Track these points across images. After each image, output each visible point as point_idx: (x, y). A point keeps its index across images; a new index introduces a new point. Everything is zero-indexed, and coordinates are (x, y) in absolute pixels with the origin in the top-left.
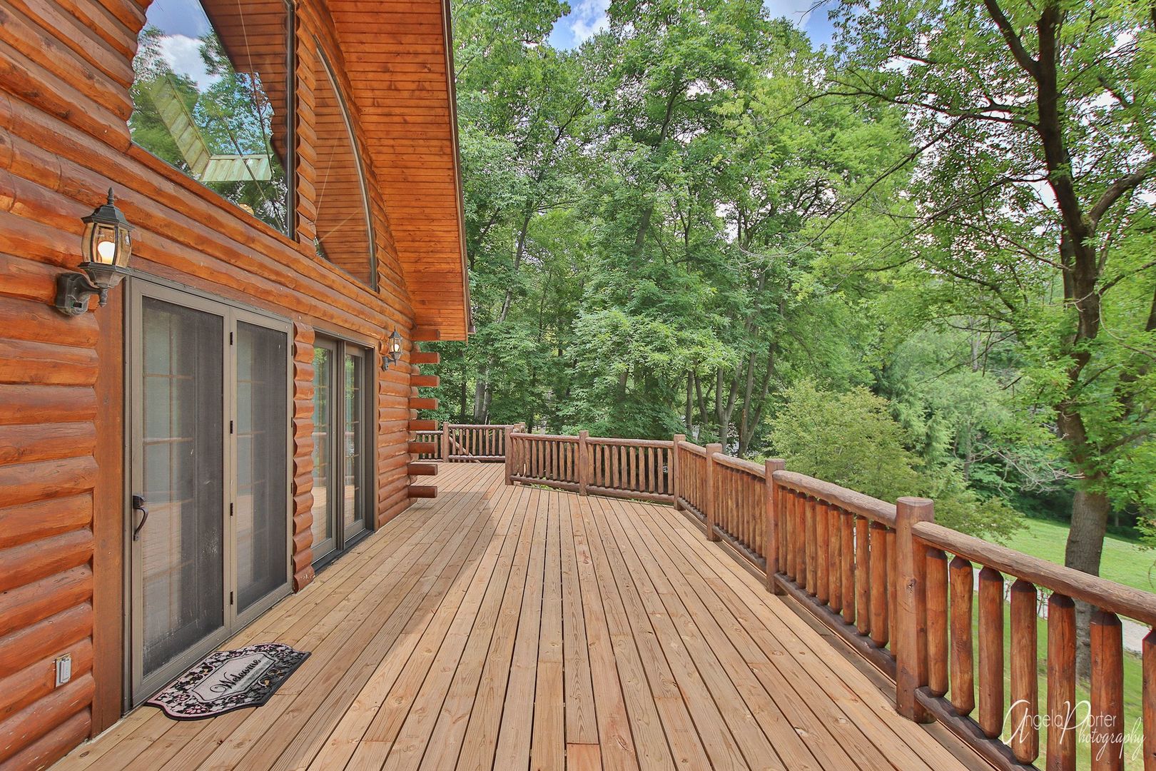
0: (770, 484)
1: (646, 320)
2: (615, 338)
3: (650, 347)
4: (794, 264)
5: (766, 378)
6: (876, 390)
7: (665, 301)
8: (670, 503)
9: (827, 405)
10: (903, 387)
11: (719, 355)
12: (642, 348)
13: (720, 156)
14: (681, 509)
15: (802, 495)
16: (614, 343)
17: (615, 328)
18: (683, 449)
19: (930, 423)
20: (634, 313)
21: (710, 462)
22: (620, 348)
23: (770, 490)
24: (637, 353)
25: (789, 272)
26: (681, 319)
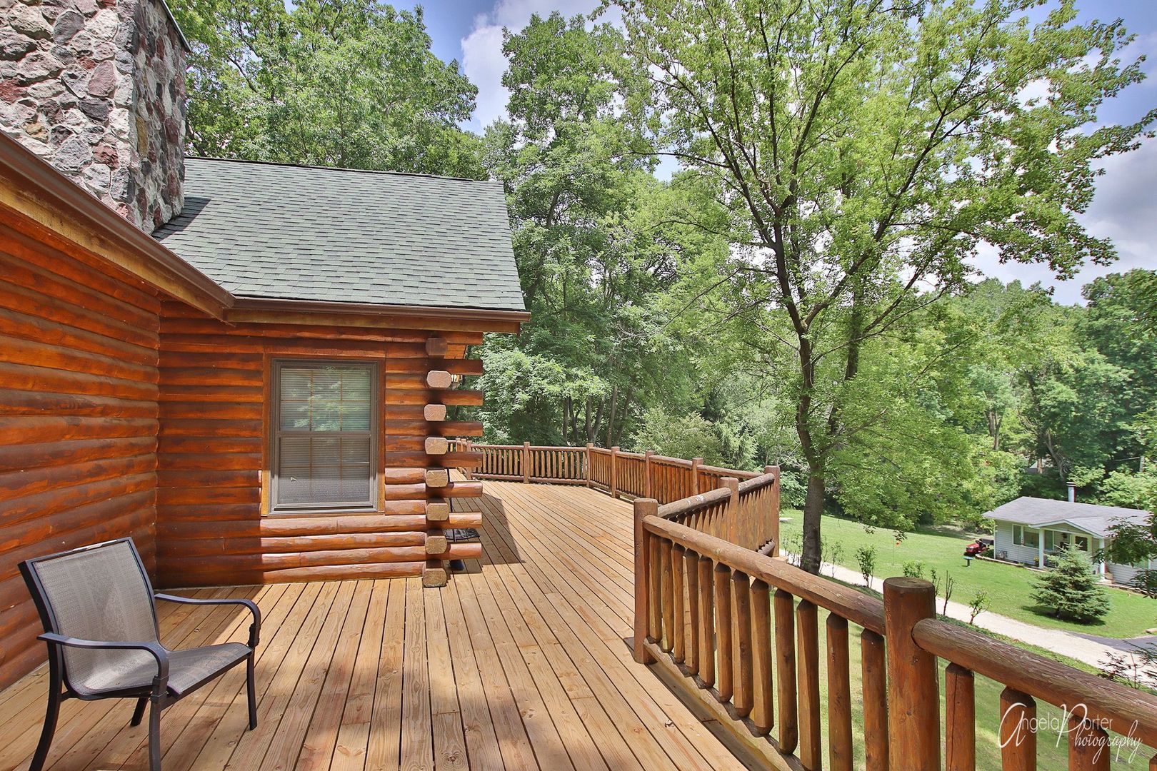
0: (648, 462)
1: (542, 359)
2: (519, 374)
3: (546, 381)
4: (646, 318)
5: (627, 403)
6: (705, 415)
7: (555, 344)
8: (584, 485)
9: (671, 426)
10: (724, 411)
11: (597, 386)
12: (539, 382)
13: (603, 252)
14: (591, 487)
15: (662, 464)
16: (518, 377)
17: (518, 365)
18: (592, 452)
19: (741, 438)
20: (533, 353)
21: (613, 456)
22: (523, 382)
23: (648, 465)
24: (536, 386)
25: (645, 325)
26: (569, 359)
